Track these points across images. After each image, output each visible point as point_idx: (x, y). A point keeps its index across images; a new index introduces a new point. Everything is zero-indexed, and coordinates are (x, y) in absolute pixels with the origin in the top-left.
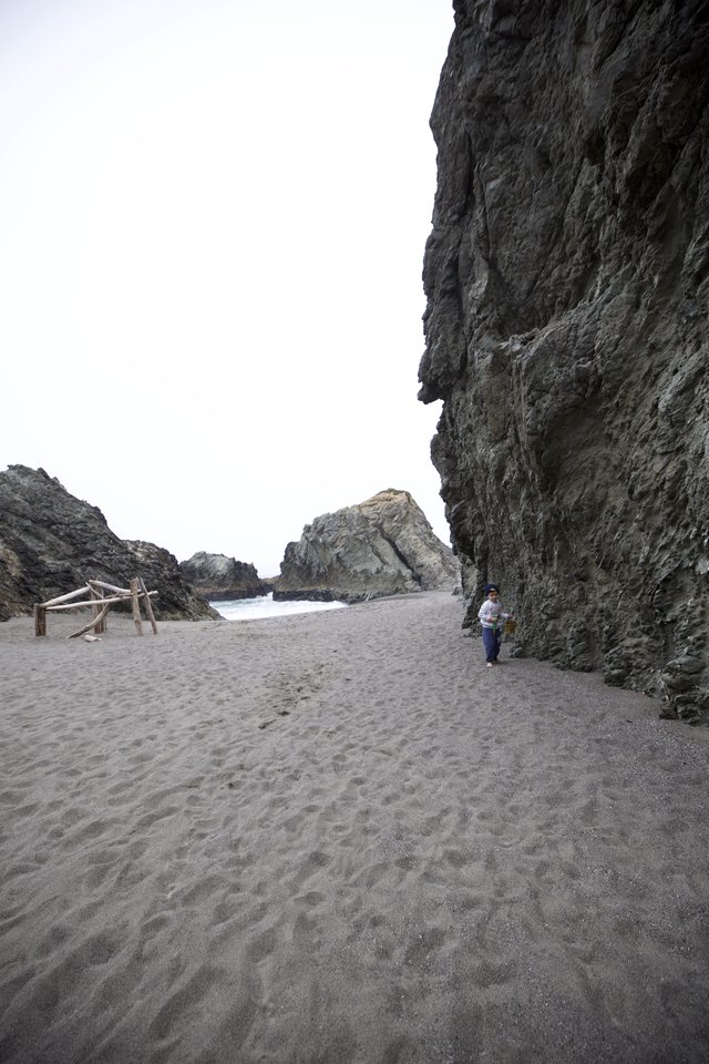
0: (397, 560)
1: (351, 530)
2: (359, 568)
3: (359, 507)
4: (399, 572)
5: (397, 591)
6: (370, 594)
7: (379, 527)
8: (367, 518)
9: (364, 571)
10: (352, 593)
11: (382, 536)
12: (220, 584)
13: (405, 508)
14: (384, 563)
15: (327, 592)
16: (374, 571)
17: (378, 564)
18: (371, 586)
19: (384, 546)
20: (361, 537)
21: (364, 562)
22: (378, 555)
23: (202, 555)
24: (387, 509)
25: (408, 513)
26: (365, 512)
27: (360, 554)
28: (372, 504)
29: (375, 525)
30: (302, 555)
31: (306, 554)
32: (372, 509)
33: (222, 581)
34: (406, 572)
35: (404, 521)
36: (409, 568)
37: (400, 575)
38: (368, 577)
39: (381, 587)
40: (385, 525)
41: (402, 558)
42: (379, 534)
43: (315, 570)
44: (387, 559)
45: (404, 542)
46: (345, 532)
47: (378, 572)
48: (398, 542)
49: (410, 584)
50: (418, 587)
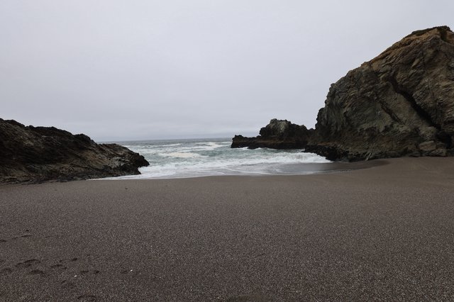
0: (414, 116)
1: (359, 89)
2: (365, 126)
3: (370, 64)
4: (416, 130)
5: (405, 153)
6: (371, 153)
7: (391, 79)
8: (377, 73)
9: (371, 130)
10: (352, 150)
11: (396, 90)
12: (280, 139)
13: (431, 47)
14: (396, 120)
15: (334, 149)
16: (382, 129)
17: (388, 120)
18: (374, 145)
19: (398, 102)
20: (368, 94)
21: (373, 120)
22: (389, 112)
23: (274, 121)
24: (403, 55)
25: (437, 52)
26: (375, 67)
27: (369, 112)
28: (384, 55)
29: (385, 79)
30: (326, 117)
31: (328, 116)
32: (384, 61)
33: (281, 137)
34: (426, 130)
35: (430, 64)
36: (432, 124)
37: (415, 135)
38: (373, 135)
39: (385, 146)
40: (399, 75)
41: (424, 113)
42: (392, 87)
43: (333, 129)
44: (400, 116)
45: (426, 92)
46: (353, 92)
47: (387, 129)
48: (417, 93)
49: (427, 146)
50: (443, 150)
